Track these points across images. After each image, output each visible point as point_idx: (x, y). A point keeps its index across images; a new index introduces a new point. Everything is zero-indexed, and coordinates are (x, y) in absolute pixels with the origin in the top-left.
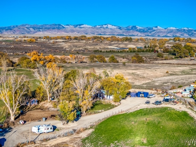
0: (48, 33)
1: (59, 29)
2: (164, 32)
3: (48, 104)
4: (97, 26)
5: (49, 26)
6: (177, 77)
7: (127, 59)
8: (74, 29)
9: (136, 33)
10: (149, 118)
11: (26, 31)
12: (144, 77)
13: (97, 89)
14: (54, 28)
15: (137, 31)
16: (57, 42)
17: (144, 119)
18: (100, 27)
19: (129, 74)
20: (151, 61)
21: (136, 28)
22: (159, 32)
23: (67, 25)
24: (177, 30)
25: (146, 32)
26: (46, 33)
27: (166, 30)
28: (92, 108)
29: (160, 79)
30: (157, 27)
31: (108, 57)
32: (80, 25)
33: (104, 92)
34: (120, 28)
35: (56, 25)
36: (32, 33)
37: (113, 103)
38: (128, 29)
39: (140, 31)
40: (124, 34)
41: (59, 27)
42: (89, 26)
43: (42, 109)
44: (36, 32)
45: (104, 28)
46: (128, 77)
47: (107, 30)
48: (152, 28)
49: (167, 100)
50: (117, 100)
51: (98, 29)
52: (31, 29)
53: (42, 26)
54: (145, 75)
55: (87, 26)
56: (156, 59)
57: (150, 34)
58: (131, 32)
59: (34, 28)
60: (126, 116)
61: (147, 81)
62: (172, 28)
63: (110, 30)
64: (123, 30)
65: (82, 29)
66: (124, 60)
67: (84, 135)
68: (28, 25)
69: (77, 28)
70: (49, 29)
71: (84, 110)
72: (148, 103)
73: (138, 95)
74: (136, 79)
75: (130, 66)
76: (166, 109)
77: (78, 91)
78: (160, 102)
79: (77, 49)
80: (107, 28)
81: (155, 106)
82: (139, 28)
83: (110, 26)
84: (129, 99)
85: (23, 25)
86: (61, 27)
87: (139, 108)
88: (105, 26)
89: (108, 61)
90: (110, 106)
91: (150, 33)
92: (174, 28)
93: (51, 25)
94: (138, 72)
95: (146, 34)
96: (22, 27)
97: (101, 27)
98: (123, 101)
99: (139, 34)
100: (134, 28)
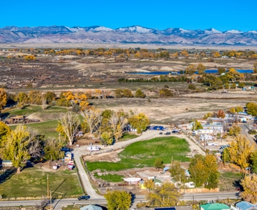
0: (46, 41)
1: (62, 33)
2: (222, 38)
3: (90, 135)
4: (121, 29)
5: (47, 30)
6: (193, 113)
7: (155, 91)
8: (86, 34)
9: (179, 39)
10: (160, 143)
11: (12, 37)
12: (165, 114)
13: (125, 125)
14: (55, 33)
15: (181, 36)
16: (65, 59)
17: (156, 143)
18: (124, 29)
19: (153, 111)
20: (181, 94)
21: (180, 31)
22: (213, 38)
23: (74, 27)
24: (242, 34)
25: (194, 37)
26: (43, 40)
27: (225, 35)
28: (122, 137)
29: (178, 115)
30: (210, 30)
31: (134, 90)
32: (94, 27)
33: (130, 126)
34: (155, 32)
35: (57, 27)
36: (21, 40)
37: (137, 134)
38: (167, 33)
39: (185, 36)
40: (162, 41)
41: (62, 31)
42: (108, 29)
43: (87, 138)
44: (28, 39)
45: (130, 32)
46: (151, 114)
47: (135, 35)
48: (204, 31)
49: (174, 132)
50: (140, 132)
51: (121, 33)
52: (20, 34)
53: (37, 29)
54: (166, 112)
55: (104, 28)
56: (187, 92)
57: (200, 41)
58: (172, 38)
59: (24, 32)
60: (145, 142)
61: (167, 118)
62: (233, 31)
63: (139, 36)
64: (160, 35)
65: (97, 34)
66: (152, 94)
67: (118, 152)
68: (15, 27)
69: (90, 33)
70: (47, 33)
71: (117, 138)
72: (161, 133)
73: (155, 128)
74: (157, 116)
75: (155, 102)
76: (172, 137)
77: (113, 126)
78: (170, 133)
79: (97, 74)
80: (135, 31)
81: (166, 136)
82: (183, 31)
83: (139, 29)
84: (148, 131)
85: (7, 28)
86: (66, 30)
87: (154, 137)
88: (132, 29)
89: (134, 95)
90: (134, 136)
91: (200, 39)
92: (237, 32)
93: (49, 28)
94: (160, 109)
95: (194, 40)
96: (6, 31)
97: (126, 31)
98: (143, 133)
99: (184, 41)
100: (176, 31)
